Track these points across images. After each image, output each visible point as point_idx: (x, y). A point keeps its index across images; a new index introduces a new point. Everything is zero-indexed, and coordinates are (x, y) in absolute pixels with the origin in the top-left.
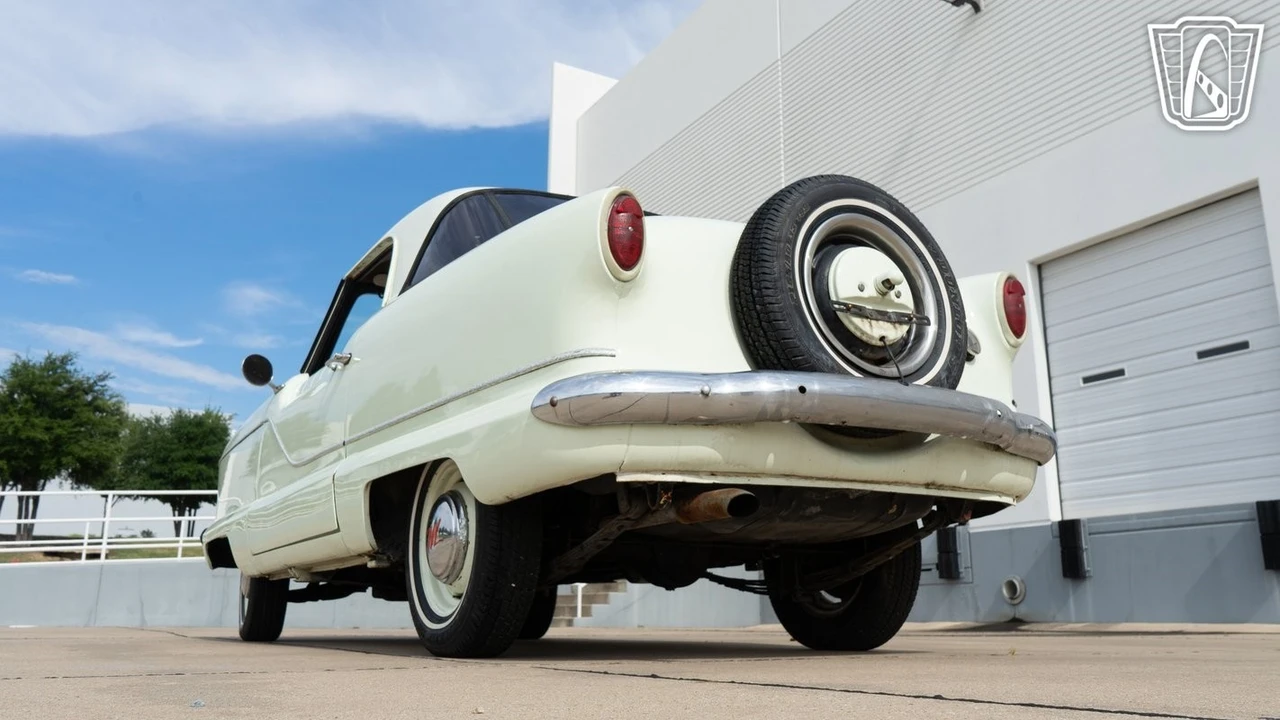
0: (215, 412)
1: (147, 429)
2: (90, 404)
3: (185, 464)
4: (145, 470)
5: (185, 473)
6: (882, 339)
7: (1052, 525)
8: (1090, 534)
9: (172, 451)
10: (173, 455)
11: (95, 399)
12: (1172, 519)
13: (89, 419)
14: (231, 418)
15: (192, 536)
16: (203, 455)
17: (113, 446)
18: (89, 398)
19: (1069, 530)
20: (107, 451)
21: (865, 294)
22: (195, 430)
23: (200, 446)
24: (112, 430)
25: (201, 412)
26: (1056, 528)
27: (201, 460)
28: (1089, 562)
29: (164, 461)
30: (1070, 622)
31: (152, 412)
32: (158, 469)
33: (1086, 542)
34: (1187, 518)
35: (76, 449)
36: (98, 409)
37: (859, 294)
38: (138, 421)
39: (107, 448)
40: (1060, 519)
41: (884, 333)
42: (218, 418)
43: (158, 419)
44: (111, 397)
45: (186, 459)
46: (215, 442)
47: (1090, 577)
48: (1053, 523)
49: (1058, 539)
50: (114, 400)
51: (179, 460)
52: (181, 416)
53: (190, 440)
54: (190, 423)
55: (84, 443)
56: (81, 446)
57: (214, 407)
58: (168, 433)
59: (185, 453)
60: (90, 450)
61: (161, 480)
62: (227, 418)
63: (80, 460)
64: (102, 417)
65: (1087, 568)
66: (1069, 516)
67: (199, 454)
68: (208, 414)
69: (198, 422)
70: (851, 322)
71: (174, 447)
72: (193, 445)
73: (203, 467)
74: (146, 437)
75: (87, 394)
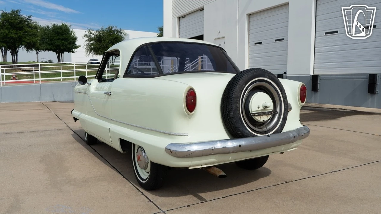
0: (65, 24)
1: (45, 30)
2: (27, 25)
3: (58, 41)
4: (46, 43)
5: (59, 44)
6: (263, 121)
7: (310, 76)
8: (321, 79)
9: (54, 37)
10: (54, 38)
11: (28, 24)
12: (344, 77)
13: (28, 30)
14: (70, 26)
15: (63, 62)
16: (63, 38)
17: (36, 38)
18: (27, 23)
19: (315, 78)
20: (34, 40)
21: (260, 109)
22: (59, 30)
23: (62, 35)
24: (35, 33)
25: (61, 24)
26: (311, 77)
27: (63, 40)
28: (319, 87)
29: (52, 40)
30: (312, 103)
31: (46, 25)
32: (50, 42)
33: (319, 81)
34: (349, 77)
35: (26, 40)
36: (30, 27)
37: (258, 109)
38: (42, 27)
39: (35, 39)
40: (313, 74)
41: (264, 120)
42: (66, 26)
43: (48, 27)
44: (33, 23)
45: (58, 39)
46: (66, 34)
47: (319, 91)
48: (311, 75)
49: (312, 80)
50: (34, 24)
51: (56, 40)
52: (55, 26)
53: (58, 33)
54: (58, 28)
55: (28, 38)
56: (27, 39)
57: (64, 23)
58: (52, 31)
59: (58, 37)
60: (30, 40)
61: (52, 46)
62: (69, 26)
63: (28, 43)
64: (32, 30)
65: (319, 89)
66: (316, 73)
67: (62, 37)
68: (63, 25)
69: (60, 28)
70: (255, 118)
71: (54, 35)
72: (60, 35)
73: (63, 42)
74: (45, 33)
75: (26, 22)
